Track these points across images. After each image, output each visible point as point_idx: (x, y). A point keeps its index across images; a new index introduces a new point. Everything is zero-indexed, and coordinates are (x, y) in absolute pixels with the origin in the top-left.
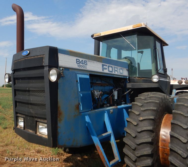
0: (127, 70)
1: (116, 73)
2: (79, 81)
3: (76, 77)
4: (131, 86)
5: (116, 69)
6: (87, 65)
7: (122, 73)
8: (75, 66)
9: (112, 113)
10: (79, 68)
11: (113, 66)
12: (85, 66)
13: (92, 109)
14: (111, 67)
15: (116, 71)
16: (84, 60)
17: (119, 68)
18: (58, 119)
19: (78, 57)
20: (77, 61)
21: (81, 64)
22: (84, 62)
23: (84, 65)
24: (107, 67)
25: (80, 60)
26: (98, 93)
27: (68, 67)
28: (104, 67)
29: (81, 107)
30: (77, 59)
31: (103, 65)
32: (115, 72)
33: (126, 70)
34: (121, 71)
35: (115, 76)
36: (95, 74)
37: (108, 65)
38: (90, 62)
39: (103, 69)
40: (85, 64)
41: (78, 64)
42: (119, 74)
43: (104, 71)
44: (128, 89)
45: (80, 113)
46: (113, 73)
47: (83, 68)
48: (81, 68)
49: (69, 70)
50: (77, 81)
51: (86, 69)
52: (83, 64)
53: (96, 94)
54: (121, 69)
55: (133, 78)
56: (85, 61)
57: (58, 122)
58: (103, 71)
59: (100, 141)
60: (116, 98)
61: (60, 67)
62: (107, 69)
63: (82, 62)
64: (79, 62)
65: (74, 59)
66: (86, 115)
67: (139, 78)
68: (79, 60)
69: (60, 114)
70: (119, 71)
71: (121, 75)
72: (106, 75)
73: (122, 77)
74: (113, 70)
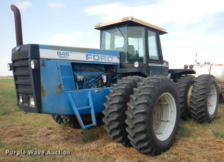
0: (118, 58)
1: (104, 61)
2: (59, 68)
3: (57, 65)
4: (120, 71)
5: (103, 58)
6: (69, 55)
8: (57, 57)
9: (97, 92)
10: (60, 58)
11: (100, 55)
13: (75, 89)
14: (97, 56)
15: (104, 59)
16: (65, 52)
17: (107, 56)
18: (42, 94)
19: (59, 50)
20: (58, 53)
21: (62, 55)
22: (65, 54)
23: (65, 56)
24: (92, 57)
25: (62, 53)
26: (82, 77)
27: (49, 58)
28: (89, 56)
29: (63, 87)
30: (58, 52)
31: (87, 55)
32: (102, 60)
34: (110, 59)
35: (102, 63)
36: (79, 62)
37: (93, 55)
38: (72, 53)
39: (87, 58)
40: (67, 55)
41: (59, 56)
42: (107, 61)
43: (88, 60)
44: (119, 74)
45: (62, 91)
46: (100, 61)
47: (64, 58)
48: (62, 58)
49: (50, 61)
50: (58, 68)
51: (67, 59)
52: (64, 55)
54: (110, 57)
55: (123, 64)
56: (66, 53)
57: (42, 96)
58: (87, 59)
59: (79, 111)
60: (105, 81)
61: (42, 59)
62: (92, 58)
63: (63, 54)
64: (60, 54)
65: (55, 52)
66: (69, 93)
67: (128, 65)
68: (60, 52)
69: (44, 91)
70: (107, 59)
71: (110, 62)
72: (91, 63)
73: (112, 64)
74: (99, 58)
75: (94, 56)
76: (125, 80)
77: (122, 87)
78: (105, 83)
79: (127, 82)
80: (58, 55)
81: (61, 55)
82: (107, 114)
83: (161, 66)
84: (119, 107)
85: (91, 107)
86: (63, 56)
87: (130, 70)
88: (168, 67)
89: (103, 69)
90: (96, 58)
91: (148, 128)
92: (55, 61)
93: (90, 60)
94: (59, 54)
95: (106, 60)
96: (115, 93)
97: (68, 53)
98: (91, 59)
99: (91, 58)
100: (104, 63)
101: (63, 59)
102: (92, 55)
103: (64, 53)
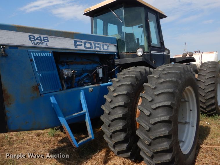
0: (115, 46)
1: (98, 49)
2: (34, 60)
3: (30, 56)
4: (118, 62)
5: (97, 45)
6: (48, 41)
7: (106, 49)
8: (29, 43)
9: (93, 91)
10: (34, 45)
11: (93, 42)
12: (46, 43)
13: (60, 89)
14: (89, 43)
15: (98, 47)
16: (42, 36)
17: (101, 44)
18: (5, 103)
19: (32, 33)
21: (36, 41)
22: (42, 39)
23: (43, 41)
24: (83, 44)
26: (70, 72)
27: (15, 45)
28: (78, 43)
29: (42, 88)
30: (29, 36)
31: (75, 42)
32: (95, 48)
33: (113, 45)
34: (106, 47)
35: (95, 53)
36: (63, 51)
37: (83, 41)
38: (53, 38)
39: (76, 46)
40: (45, 40)
41: (33, 42)
42: (102, 50)
43: (77, 48)
44: (117, 65)
45: (41, 94)
46: (93, 49)
47: (41, 46)
48: (37, 45)
49: (18, 49)
50: (32, 60)
51: (47, 46)
52: (41, 40)
53: (66, 73)
54: (105, 45)
55: (122, 54)
56: (44, 38)
57: (6, 106)
58: (75, 47)
60: (101, 75)
61: (1, 45)
62: (83, 45)
63: (39, 39)
65: (26, 35)
66: (51, 96)
67: (128, 53)
68: (34, 37)
69: (8, 97)
70: (102, 47)
71: (106, 51)
72: (81, 52)
73: (108, 53)
74: (92, 46)
76: (128, 73)
77: (126, 83)
78: (101, 78)
79: (133, 76)
81: (35, 40)
82: (108, 121)
83: (163, 54)
84: (125, 111)
85: (85, 112)
86: (40, 41)
87: (131, 60)
88: (169, 56)
89: (97, 60)
91: (173, 143)
92: (25, 49)
93: (79, 48)
94: (31, 39)
95: (100, 49)
96: (116, 91)
97: (47, 38)
100: (98, 53)
101: (39, 46)
103: (40, 37)
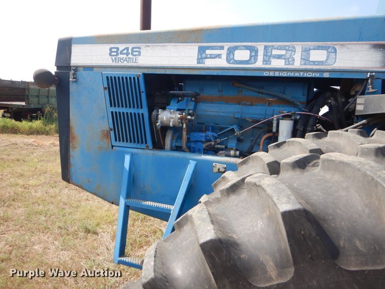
1: (277, 64)
3: (103, 81)
5: (276, 52)
8: (108, 61)
10: (114, 64)
11: (261, 45)
12: (134, 57)
15: (279, 57)
16: (130, 46)
19: (115, 44)
20: (111, 52)
21: (120, 56)
22: (130, 51)
23: (130, 56)
24: (224, 52)
25: (121, 49)
26: (173, 116)
27: (90, 64)
28: (209, 52)
30: (111, 49)
31: (202, 50)
32: (268, 61)
34: (317, 56)
35: (266, 74)
37: (227, 45)
38: (151, 47)
39: (200, 60)
41: (114, 58)
45: (113, 146)
47: (125, 63)
48: (120, 64)
49: (93, 70)
50: (105, 88)
51: (134, 65)
52: (127, 54)
53: (165, 117)
54: (318, 48)
56: (133, 49)
57: (71, 149)
58: (198, 63)
62: (224, 57)
63: (125, 51)
64: (117, 52)
65: (106, 48)
68: (118, 49)
69: (74, 138)
70: (298, 56)
71: (315, 67)
72: (215, 72)
73: (326, 75)
75: (231, 51)
80: (110, 54)
81: (117, 55)
86: (125, 56)
90: (242, 55)
94: (113, 54)
95: (289, 61)
98: (217, 60)
99: (219, 56)
100: (278, 74)
101: (122, 64)
102: (222, 48)
103: (127, 49)
